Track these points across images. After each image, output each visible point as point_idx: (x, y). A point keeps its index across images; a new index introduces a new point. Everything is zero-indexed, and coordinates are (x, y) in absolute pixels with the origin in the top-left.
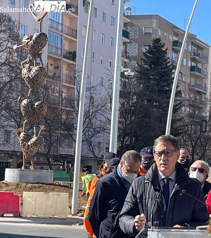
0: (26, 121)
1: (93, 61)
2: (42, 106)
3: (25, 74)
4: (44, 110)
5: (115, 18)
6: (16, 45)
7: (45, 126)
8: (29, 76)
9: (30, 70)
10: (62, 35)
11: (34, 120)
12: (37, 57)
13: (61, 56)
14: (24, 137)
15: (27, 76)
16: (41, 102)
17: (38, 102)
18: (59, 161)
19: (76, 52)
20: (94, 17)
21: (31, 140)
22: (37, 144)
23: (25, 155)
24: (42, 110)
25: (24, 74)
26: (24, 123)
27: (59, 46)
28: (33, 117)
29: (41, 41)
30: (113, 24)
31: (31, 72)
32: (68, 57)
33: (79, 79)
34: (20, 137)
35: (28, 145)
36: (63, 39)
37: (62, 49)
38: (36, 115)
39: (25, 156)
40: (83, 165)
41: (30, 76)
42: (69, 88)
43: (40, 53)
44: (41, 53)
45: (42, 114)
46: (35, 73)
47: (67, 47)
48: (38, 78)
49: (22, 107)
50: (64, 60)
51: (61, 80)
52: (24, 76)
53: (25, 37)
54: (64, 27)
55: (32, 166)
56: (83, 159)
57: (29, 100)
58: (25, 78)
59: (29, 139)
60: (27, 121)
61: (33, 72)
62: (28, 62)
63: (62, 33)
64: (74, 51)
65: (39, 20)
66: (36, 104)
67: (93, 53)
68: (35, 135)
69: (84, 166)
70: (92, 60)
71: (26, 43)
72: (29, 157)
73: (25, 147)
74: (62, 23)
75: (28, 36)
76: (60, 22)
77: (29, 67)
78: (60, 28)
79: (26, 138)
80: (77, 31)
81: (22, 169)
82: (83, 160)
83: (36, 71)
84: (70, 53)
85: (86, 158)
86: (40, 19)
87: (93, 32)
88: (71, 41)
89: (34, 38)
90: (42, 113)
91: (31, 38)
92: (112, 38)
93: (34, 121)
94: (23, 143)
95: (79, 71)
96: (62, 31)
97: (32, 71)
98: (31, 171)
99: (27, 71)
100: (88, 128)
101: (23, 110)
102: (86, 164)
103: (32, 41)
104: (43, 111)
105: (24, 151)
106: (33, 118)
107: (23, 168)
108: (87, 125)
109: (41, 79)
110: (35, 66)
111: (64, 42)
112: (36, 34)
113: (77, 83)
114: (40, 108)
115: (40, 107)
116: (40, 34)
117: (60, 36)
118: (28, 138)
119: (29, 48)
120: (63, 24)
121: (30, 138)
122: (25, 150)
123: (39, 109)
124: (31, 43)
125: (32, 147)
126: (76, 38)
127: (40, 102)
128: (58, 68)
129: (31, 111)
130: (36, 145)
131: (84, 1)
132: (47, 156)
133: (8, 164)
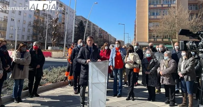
0: (53, 36)
6: (52, 20)
7: (58, 37)
9: (55, 25)
10: (62, 19)
12: (56, 23)
27: (61, 21)
42: (63, 30)
47: (63, 22)
48: (56, 27)
50: (62, 24)
51: (61, 28)
90: (57, 35)
91: (55, 19)
92: (73, 20)
95: (66, 26)
98: (54, 47)
101: (53, 34)
106: (55, 36)
107: (52, 46)
115: (57, 33)
118: (54, 40)
122: (53, 43)
128: (61, 26)
129: (55, 34)
131: (66, 13)
132: (58, 44)
133: (49, 46)
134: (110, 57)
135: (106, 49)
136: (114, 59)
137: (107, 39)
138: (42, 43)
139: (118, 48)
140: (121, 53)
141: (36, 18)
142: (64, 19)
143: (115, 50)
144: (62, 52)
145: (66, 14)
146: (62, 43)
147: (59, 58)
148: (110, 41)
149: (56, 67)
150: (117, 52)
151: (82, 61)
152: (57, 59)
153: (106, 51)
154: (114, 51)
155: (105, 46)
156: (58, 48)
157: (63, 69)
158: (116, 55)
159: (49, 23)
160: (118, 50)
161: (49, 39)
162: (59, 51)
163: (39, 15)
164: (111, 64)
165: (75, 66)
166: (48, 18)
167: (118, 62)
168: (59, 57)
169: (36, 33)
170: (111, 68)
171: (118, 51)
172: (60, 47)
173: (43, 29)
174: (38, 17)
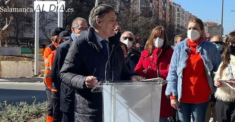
18: (24, 42)
21: (4, 27)
39: (1, 38)
40: (40, 44)
55: (6, 44)
56: (40, 40)
66: (6, 2)
118: (2, 25)
123: (9, 6)
125: (5, 31)
130: (8, 30)
132: (16, 38)
134: (170, 69)
135: (157, 45)
136: (180, 75)
137: (168, 19)
139: (195, 42)
140: (205, 57)
143: (186, 47)
144: (31, 63)
146: (27, 35)
147: (22, 79)
148: (178, 25)
149: (14, 103)
150: (190, 53)
151: (73, 79)
152: (17, 83)
153: (157, 53)
154: (183, 50)
155: (155, 37)
156: (18, 50)
157: (33, 109)
158: (188, 62)
160: (195, 47)
162: (20, 60)
164: (173, 91)
165: (67, 98)
167: (192, 85)
168: (22, 76)
170: (173, 102)
171: (193, 50)
172: (24, 47)
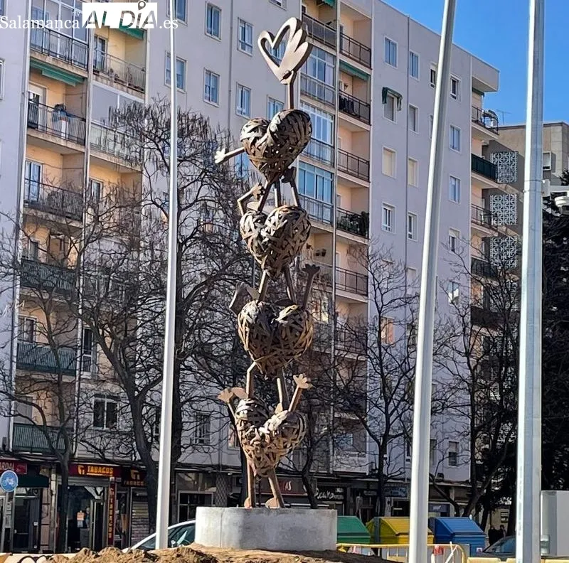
0: (254, 364)
1: (410, 236)
2: (301, 320)
3: (250, 230)
4: (307, 332)
5: (461, 132)
6: (224, 150)
7: (310, 380)
8: (259, 235)
9: (262, 219)
10: (332, 174)
11: (278, 361)
12: (282, 182)
13: (332, 223)
14: (249, 411)
15: (255, 235)
16: (296, 307)
17: (288, 308)
18: (333, 490)
19: (368, 214)
20: (411, 129)
21: (269, 421)
22: (286, 432)
23: (253, 466)
24: (301, 333)
25: (247, 229)
26: (249, 370)
27: (326, 200)
28: (275, 353)
29: (294, 132)
30: (455, 146)
31: (267, 222)
32: (350, 227)
33: (379, 276)
34: (238, 411)
35: (263, 436)
36: (336, 183)
37: (333, 207)
38: (282, 346)
39: (254, 468)
40: (393, 498)
41: (264, 234)
42: (352, 304)
43: (290, 167)
44: (293, 167)
45: (301, 345)
46: (277, 223)
47: (345, 203)
48: (285, 239)
49: (242, 323)
50: (340, 233)
51: (332, 284)
52: (248, 234)
53: (247, 126)
54: (337, 155)
55: (275, 497)
56: (392, 483)
57: (260, 304)
58: (250, 241)
59: (262, 418)
60: (256, 366)
61: (273, 222)
62: (258, 195)
63: (332, 169)
64: (362, 213)
65: (286, 77)
66: (283, 314)
67: (410, 218)
68: (280, 406)
69: (395, 502)
70: (409, 233)
71: (251, 141)
72: (264, 471)
73: (251, 442)
74: (332, 145)
75: (257, 122)
76: (329, 143)
77: (260, 208)
78: (328, 157)
79: (256, 416)
80: (369, 162)
81: (246, 507)
82: (392, 485)
83: (280, 218)
84: (353, 217)
85: (400, 481)
86: (290, 73)
87: (409, 167)
88: (355, 189)
89: (273, 127)
90: (299, 342)
91: (263, 126)
92: (455, 179)
93: (276, 363)
94: (246, 429)
95: (380, 255)
96: (333, 165)
97: (270, 220)
98: (272, 515)
99: (255, 220)
100: (406, 401)
101: (246, 332)
102: (400, 496)
103: (268, 134)
104: (303, 334)
105: (250, 455)
106: (276, 355)
107: (247, 503)
108: (403, 392)
109: (295, 242)
110: (276, 205)
111: (338, 191)
112: (277, 114)
113: (377, 286)
114: (294, 326)
115: (295, 323)
116: (291, 114)
117: (327, 177)
119: (259, 155)
120: (334, 148)
121: (267, 413)
122: (253, 451)
123: (291, 329)
124: (266, 140)
125: (271, 440)
126: (368, 181)
127: (293, 307)
128: (324, 254)
129: (268, 334)
130: (284, 436)
131: (385, 91)
133: (204, 501)
138: (123, 471)
141: (52, 173)
142: (361, 168)
145: (377, 107)
159: (192, 217)
161: (203, 418)
163: (82, 142)
166: (182, 159)
169: (54, 347)
173: (133, 290)
174: (66, 156)
